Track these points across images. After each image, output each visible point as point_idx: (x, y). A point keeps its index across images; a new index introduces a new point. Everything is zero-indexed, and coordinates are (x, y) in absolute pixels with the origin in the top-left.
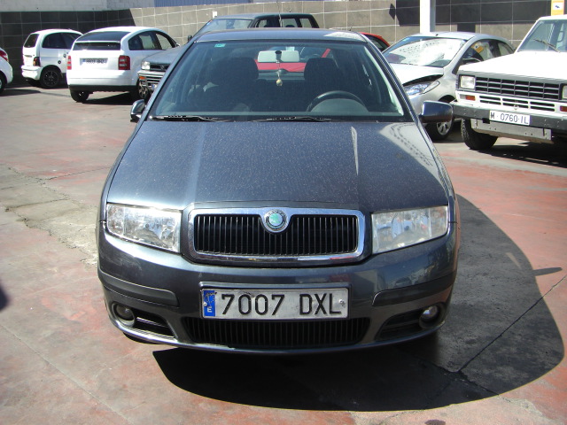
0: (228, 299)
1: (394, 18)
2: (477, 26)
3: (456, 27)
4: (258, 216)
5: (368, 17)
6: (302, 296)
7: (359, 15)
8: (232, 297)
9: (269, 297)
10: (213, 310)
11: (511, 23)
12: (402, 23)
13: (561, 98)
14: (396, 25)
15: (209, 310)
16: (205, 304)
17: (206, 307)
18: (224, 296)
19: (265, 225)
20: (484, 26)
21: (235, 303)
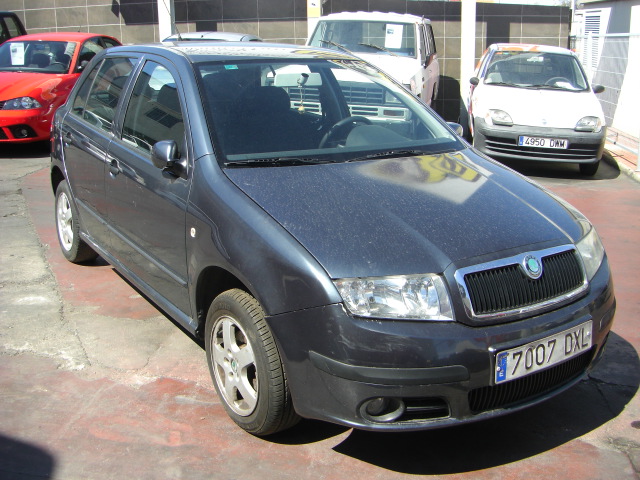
0: (517, 357)
1: (117, 15)
2: (218, 25)
3: (194, 25)
4: (517, 265)
5: (84, 15)
6: (567, 336)
7: (72, 12)
8: (521, 353)
9: (546, 345)
10: (504, 373)
11: (256, 21)
12: (129, 21)
13: (384, 102)
14: (121, 24)
15: (501, 375)
16: (498, 368)
17: (498, 372)
18: (514, 355)
19: (528, 273)
20: (227, 24)
21: (523, 359)
